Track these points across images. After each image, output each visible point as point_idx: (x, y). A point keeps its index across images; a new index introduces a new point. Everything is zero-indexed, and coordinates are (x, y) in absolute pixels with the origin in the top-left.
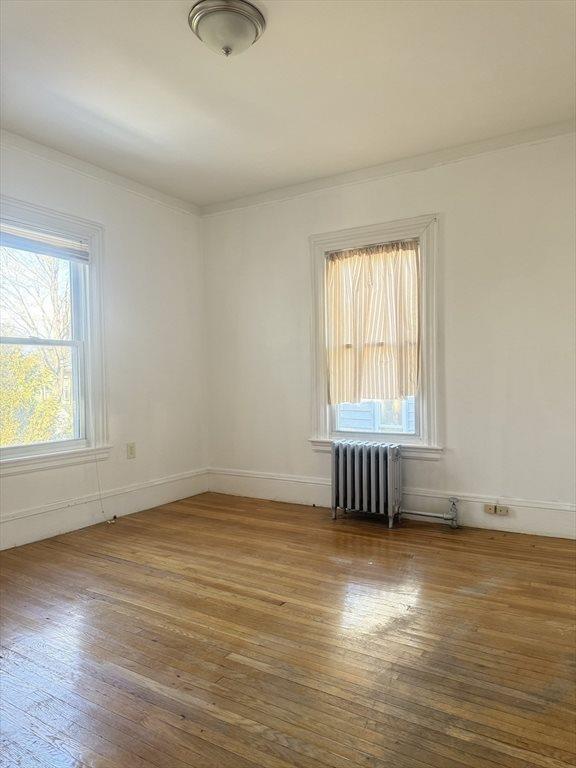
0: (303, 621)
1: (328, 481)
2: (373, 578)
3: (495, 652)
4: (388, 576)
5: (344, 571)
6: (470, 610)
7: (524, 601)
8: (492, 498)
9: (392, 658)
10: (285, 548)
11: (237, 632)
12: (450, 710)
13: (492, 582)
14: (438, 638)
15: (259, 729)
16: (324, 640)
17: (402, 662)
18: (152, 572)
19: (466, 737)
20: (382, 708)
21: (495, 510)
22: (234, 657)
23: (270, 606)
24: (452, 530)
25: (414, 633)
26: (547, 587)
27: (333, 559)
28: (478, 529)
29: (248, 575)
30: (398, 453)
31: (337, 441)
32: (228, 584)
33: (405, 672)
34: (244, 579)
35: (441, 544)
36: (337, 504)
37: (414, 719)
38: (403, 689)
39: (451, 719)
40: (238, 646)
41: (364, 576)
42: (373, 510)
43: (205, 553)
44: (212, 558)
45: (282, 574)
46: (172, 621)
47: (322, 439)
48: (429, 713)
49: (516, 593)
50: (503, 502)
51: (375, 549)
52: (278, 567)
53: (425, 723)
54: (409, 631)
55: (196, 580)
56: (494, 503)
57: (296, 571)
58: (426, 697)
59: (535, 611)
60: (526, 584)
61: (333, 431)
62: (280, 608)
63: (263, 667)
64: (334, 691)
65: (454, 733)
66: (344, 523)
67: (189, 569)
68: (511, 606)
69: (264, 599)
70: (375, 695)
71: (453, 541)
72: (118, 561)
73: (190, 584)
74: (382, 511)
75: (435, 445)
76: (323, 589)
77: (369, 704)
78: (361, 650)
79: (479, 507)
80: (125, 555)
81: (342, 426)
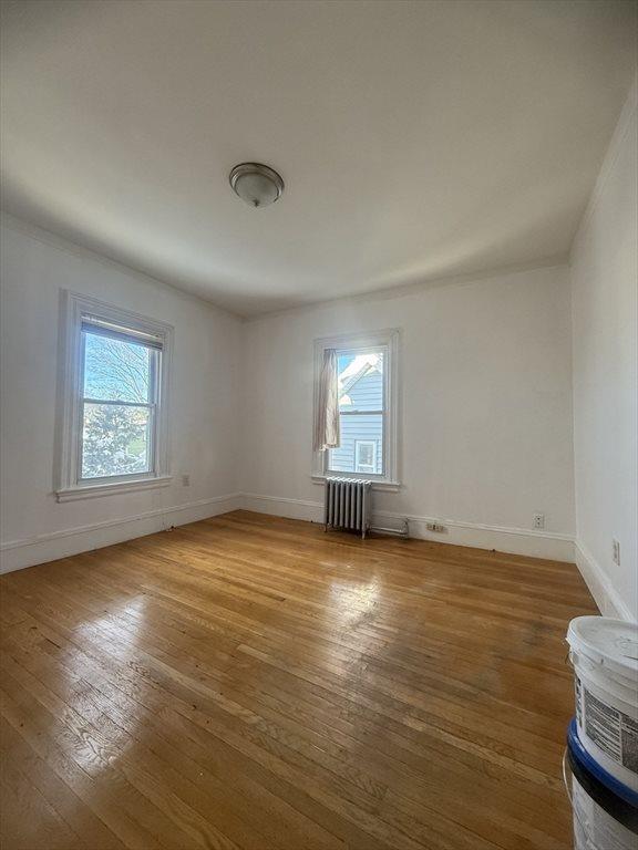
0: (297, 615)
1: (322, 505)
2: (351, 579)
4: (362, 578)
5: (329, 572)
6: (420, 607)
7: (460, 600)
8: (432, 519)
9: (361, 649)
12: (406, 700)
13: (433, 583)
14: (396, 631)
15: (255, 719)
17: (370, 653)
18: (193, 571)
19: (420, 727)
20: (353, 697)
21: (434, 528)
22: (243, 647)
23: (275, 601)
24: (406, 541)
25: (380, 626)
26: (470, 587)
27: (322, 563)
28: (422, 541)
29: (262, 576)
30: (370, 487)
31: (333, 478)
32: (247, 583)
33: (372, 662)
34: (258, 579)
36: (328, 521)
38: (370, 679)
39: (408, 708)
40: (246, 638)
41: (344, 577)
42: (352, 527)
43: (232, 557)
44: (236, 561)
46: (200, 615)
48: (389, 702)
49: (451, 592)
50: (439, 522)
54: (375, 624)
55: (223, 579)
56: (433, 523)
58: (387, 686)
59: (465, 607)
61: (326, 471)
62: (282, 604)
63: (264, 657)
64: (317, 680)
67: (219, 570)
68: (448, 603)
69: (271, 596)
70: (348, 684)
73: (218, 582)
74: (358, 527)
75: (395, 483)
77: (343, 692)
78: (339, 642)
79: (424, 526)
80: (175, 557)
81: (332, 468)
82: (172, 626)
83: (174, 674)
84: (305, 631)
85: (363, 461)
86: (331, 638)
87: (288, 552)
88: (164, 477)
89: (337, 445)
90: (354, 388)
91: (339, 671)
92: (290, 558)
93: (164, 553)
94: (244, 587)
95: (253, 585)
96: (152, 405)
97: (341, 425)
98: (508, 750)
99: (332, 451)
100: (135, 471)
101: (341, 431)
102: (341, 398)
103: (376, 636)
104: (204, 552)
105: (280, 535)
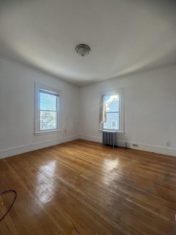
0: (95, 168)
1: (102, 138)
2: (110, 159)
3: (136, 178)
4: (113, 159)
5: (104, 157)
6: (130, 167)
7: (142, 166)
8: (134, 143)
9: (113, 178)
10: (93, 151)
11: (82, 169)
12: (126, 193)
13: (134, 161)
14: (123, 174)
15: (84, 194)
16: (99, 172)
17: (116, 179)
18: (68, 155)
19: (130, 201)
20: (111, 191)
21: (134, 145)
22: (81, 175)
23: (89, 164)
24: (126, 149)
26: (146, 163)
27: (102, 154)
28: (131, 149)
29: (85, 157)
30: (115, 133)
31: (105, 131)
33: (116, 182)
34: (84, 157)
36: (103, 142)
37: (118, 194)
38: (116, 186)
39: (127, 195)
40: (82, 173)
41: (108, 158)
43: (78, 151)
44: (79, 152)
45: (92, 157)
47: (101, 130)
48: (121, 193)
49: (140, 164)
50: (136, 144)
51: (110, 152)
52: (91, 155)
53: (121, 196)
54: (117, 172)
55: (75, 157)
56: (134, 144)
57: (95, 156)
58: (121, 189)
59: (144, 168)
60: (141, 162)
61: (103, 128)
62: (91, 164)
63: (86, 178)
64: (101, 186)
65: (127, 199)
66: (105, 146)
67: (74, 154)
68: (139, 167)
69: (88, 162)
70: (109, 187)
71: (126, 151)
72: (61, 152)
73: (74, 158)
74: (112, 144)
75: (123, 132)
76: (100, 160)
77: (108, 189)
78: (107, 176)
79: (131, 144)
80: (63, 151)
81: (104, 128)
82: (63, 168)
83: (64, 181)
84: (97, 172)
85: (113, 126)
86: (104, 175)
87: (92, 151)
88: (60, 130)
89: (106, 121)
90: (110, 105)
91: (107, 183)
92: (93, 152)
93: (60, 149)
94: (81, 159)
95: (83, 159)
96: (57, 111)
97: (107, 116)
98: (157, 210)
99: (104, 123)
100: (53, 128)
101: (107, 117)
102: (107, 108)
103: (117, 175)
104: (71, 150)
105: (90, 146)
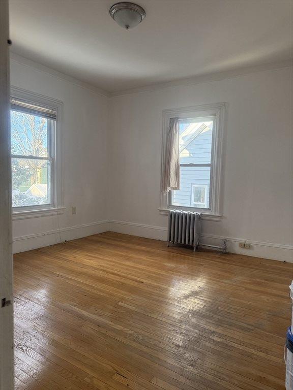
1: (167, 229)
2: (185, 273)
5: (171, 270)
9: (189, 308)
11: (122, 293)
12: (213, 329)
15: (131, 332)
17: (194, 309)
18: (84, 266)
19: (219, 340)
21: (244, 246)
22: (120, 304)
23: (137, 283)
24: (224, 254)
25: (201, 298)
27: (166, 264)
28: (236, 254)
29: (128, 270)
30: (200, 217)
31: (174, 211)
33: (195, 313)
35: (217, 260)
37: (197, 331)
38: (193, 320)
40: (122, 299)
42: (187, 243)
46: (93, 288)
47: (164, 209)
48: (204, 330)
51: (186, 261)
52: (141, 266)
53: (202, 334)
54: (198, 297)
55: (104, 271)
60: (254, 280)
61: (170, 205)
62: (141, 284)
63: (133, 308)
64: (164, 319)
65: (214, 338)
66: (173, 249)
67: (101, 265)
68: (246, 289)
69: (134, 280)
70: (181, 322)
71: (224, 259)
72: (68, 261)
73: (101, 272)
74: (191, 244)
75: (217, 214)
76: (161, 277)
77: (178, 325)
79: (237, 244)
81: (174, 203)
83: (85, 313)
96: (51, 158)
97: (181, 173)
99: (174, 192)
102: (182, 152)
